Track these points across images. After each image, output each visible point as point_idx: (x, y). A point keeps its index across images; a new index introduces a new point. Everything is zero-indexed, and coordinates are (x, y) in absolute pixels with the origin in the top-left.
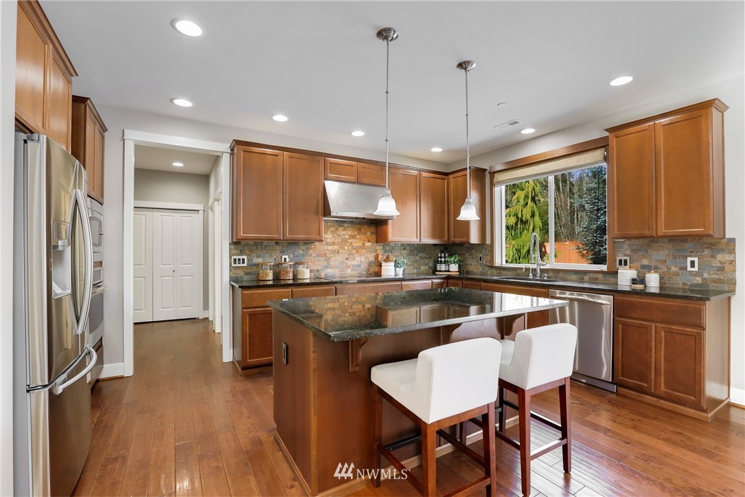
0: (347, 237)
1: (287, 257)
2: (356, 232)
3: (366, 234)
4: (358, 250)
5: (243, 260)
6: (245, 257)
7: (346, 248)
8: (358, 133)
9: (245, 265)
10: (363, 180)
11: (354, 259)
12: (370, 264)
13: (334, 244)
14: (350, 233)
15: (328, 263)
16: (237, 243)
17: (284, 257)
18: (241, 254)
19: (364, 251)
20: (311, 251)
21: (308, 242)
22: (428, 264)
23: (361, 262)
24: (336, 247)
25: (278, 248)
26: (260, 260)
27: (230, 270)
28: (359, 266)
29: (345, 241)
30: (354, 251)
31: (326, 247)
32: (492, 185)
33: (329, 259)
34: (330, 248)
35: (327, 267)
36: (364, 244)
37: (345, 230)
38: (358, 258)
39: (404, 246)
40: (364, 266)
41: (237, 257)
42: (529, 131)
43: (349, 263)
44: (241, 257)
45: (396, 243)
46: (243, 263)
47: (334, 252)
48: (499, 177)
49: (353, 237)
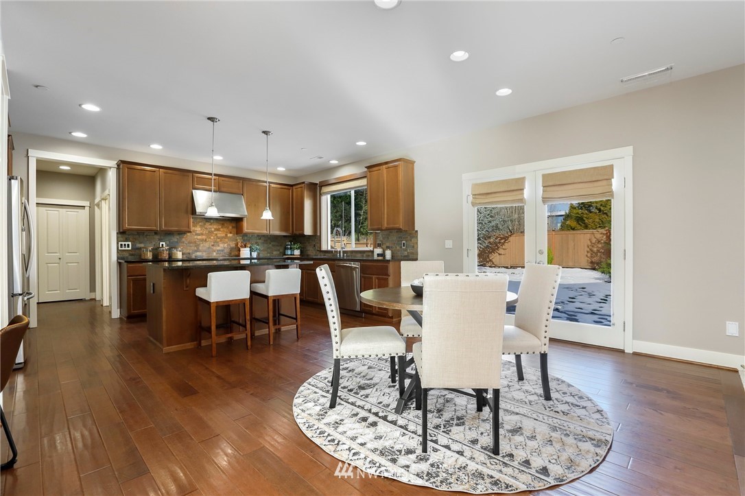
0: (213, 230)
1: (164, 243)
2: (220, 227)
3: (228, 228)
4: (221, 239)
5: (128, 245)
6: (130, 243)
7: (212, 238)
8: (218, 158)
9: (130, 248)
10: (223, 189)
11: (219, 246)
12: (232, 249)
13: (202, 234)
14: (215, 227)
15: (198, 248)
16: (123, 233)
17: (161, 243)
18: (126, 240)
19: (226, 240)
20: (183, 240)
21: (181, 233)
22: (279, 250)
23: (224, 248)
24: (204, 237)
25: (157, 237)
26: (142, 245)
27: (118, 252)
28: (222, 251)
29: (211, 232)
30: (218, 240)
31: (196, 237)
32: (320, 194)
33: (199, 245)
34: (199, 237)
35: (196, 251)
36: (226, 235)
37: (211, 225)
38: (221, 245)
39: (260, 236)
40: (227, 251)
41: (123, 243)
42: (334, 162)
43: (214, 248)
44: (127, 243)
45: (253, 234)
46: (128, 247)
47: (202, 240)
48: (325, 189)
49: (218, 230)
